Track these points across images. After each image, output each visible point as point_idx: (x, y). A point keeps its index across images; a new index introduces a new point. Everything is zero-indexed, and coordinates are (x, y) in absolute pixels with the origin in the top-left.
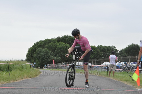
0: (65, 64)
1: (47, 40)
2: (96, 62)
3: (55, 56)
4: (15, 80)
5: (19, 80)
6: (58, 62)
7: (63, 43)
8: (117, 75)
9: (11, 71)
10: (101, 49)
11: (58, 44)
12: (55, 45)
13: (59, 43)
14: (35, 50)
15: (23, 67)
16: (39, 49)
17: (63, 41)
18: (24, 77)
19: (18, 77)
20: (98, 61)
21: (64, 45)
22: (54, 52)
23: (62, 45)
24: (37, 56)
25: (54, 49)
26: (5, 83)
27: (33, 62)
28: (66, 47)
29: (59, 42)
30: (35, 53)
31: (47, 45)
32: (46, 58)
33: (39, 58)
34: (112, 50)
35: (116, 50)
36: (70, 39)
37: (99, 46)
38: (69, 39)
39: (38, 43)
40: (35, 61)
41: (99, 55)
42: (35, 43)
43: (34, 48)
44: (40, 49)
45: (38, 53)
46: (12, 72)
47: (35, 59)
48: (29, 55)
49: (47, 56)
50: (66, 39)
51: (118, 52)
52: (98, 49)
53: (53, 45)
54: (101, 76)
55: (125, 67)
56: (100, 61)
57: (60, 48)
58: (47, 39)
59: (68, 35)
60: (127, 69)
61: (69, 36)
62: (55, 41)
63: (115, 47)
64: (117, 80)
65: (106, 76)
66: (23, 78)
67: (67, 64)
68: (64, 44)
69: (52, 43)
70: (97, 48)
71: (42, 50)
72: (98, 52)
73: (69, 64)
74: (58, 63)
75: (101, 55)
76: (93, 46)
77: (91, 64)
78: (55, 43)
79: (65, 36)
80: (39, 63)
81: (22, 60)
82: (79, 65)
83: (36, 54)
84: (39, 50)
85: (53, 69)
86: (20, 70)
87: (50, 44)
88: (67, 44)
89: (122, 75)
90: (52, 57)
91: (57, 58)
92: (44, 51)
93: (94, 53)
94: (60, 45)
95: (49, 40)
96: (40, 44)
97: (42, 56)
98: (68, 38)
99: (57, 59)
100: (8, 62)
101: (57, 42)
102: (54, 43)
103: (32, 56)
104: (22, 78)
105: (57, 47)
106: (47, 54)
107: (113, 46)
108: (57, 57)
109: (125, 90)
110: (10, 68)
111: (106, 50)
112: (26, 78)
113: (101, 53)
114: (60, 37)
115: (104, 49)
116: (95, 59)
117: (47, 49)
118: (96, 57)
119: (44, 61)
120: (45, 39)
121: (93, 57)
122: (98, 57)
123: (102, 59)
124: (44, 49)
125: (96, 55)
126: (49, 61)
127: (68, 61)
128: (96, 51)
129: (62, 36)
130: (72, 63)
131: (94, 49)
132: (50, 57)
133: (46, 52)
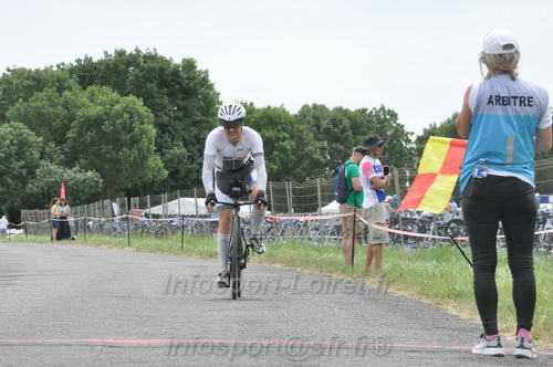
0: (122, 206)
1: (20, 74)
2: (290, 197)
3: (69, 164)
6: (83, 197)
7: (107, 94)
8: (403, 265)
10: (319, 127)
11: (82, 97)
12: (66, 105)
13: (87, 93)
17: (112, 80)
20: (301, 192)
21: (117, 102)
22: (61, 141)
23: (103, 104)
25: (57, 123)
28: (126, 116)
29: (89, 89)
31: (20, 106)
32: (14, 177)
34: (381, 132)
35: (400, 132)
36: (151, 70)
37: (305, 108)
38: (142, 69)
41: (307, 156)
49: (21, 163)
50: (126, 70)
51: (408, 141)
52: (302, 127)
53: (53, 104)
54: (317, 272)
55: (450, 223)
56: (314, 190)
57: (95, 123)
58: (23, 70)
59: (137, 49)
60: (456, 235)
61: (144, 52)
62: (66, 84)
63: (394, 115)
64: (402, 293)
65: (343, 271)
67: (133, 209)
68: (115, 95)
69: (50, 91)
70: (298, 121)
72: (301, 141)
73: (143, 206)
74: (81, 204)
75: (317, 157)
76: (275, 109)
78: (66, 93)
79: (121, 53)
87: (40, 100)
88: (131, 98)
89: (430, 265)
90: (50, 172)
91: (80, 176)
92: (4, 139)
93: (283, 150)
94: (96, 103)
95: (34, 79)
98: (137, 66)
99: (77, 183)
101: (76, 88)
102: (60, 90)
105: (79, 113)
106: (20, 155)
107: (382, 109)
108: (77, 168)
109: (448, 348)
111: (344, 130)
113: (318, 144)
114: (95, 60)
115: (335, 125)
116: (288, 181)
117: (21, 125)
118: (294, 167)
119: (8, 193)
120: (11, 68)
121: (276, 167)
122: (304, 170)
123: (326, 177)
124: (6, 125)
125: (292, 160)
126: (33, 195)
127: (136, 190)
128: (292, 138)
129: (106, 53)
130: (159, 203)
131: (280, 123)
132: (38, 171)
133: (15, 141)
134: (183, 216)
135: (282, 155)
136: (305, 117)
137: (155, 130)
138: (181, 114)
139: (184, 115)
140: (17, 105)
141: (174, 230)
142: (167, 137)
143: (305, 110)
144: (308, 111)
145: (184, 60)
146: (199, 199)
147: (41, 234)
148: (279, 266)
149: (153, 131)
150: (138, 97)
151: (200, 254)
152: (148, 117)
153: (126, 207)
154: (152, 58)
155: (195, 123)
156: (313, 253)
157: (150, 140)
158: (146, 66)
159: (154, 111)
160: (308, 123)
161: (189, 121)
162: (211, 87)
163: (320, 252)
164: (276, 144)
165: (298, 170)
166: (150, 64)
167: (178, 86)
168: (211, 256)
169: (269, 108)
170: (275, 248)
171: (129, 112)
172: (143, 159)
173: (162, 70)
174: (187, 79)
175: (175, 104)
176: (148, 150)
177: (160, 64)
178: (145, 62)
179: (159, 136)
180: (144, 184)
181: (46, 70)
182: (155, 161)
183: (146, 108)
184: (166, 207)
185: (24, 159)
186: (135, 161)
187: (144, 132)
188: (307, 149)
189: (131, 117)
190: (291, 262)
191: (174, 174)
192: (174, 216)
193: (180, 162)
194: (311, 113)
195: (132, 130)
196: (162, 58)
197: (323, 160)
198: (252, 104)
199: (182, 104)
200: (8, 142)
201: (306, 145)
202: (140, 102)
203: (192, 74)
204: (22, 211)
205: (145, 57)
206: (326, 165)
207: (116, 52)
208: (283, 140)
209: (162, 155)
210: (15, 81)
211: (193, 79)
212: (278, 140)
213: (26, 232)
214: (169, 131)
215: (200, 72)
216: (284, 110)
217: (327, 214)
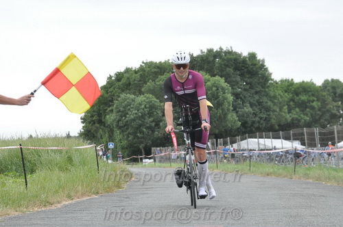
0: (213, 144)
1: (150, 65)
2: (317, 137)
4: (48, 203)
5: (59, 202)
9: (32, 171)
10: (335, 93)
14: (112, 101)
15: (70, 160)
16: (123, 96)
17: (205, 67)
18: (77, 192)
19: (57, 192)
20: (324, 134)
21: (209, 80)
24: (119, 120)
26: (14, 213)
27: (104, 140)
28: (214, 89)
30: (112, 111)
31: (150, 84)
32: (147, 128)
33: (123, 128)
36: (229, 60)
37: (326, 81)
38: (224, 60)
39: (119, 76)
40: (111, 139)
41: (328, 111)
42: (111, 77)
43: (106, 95)
44: (128, 95)
45: (120, 111)
46: (34, 175)
47: (112, 131)
48: (92, 116)
49: (151, 119)
50: (214, 61)
52: (325, 93)
54: (335, 184)
56: (332, 133)
58: (151, 63)
59: (221, 49)
61: (225, 49)
66: (72, 194)
67: (219, 146)
68: (207, 76)
70: (322, 90)
71: (133, 100)
72: (324, 102)
73: (225, 144)
75: (335, 112)
76: (307, 82)
77: (302, 145)
79: (210, 51)
80: (125, 143)
81: (68, 136)
82: (262, 147)
83: (114, 114)
84: (125, 100)
85: (172, 164)
86: (61, 169)
87: (162, 80)
88: (217, 78)
92: (140, 104)
93: (313, 108)
95: (158, 67)
96: (128, 78)
97: (134, 120)
98: (220, 58)
100: (20, 142)
103: (101, 122)
104: (69, 197)
106: (150, 114)
110: (27, 164)
112: (83, 195)
113: (335, 104)
116: (316, 127)
117: (151, 96)
118: (320, 119)
119: (143, 138)
120: (145, 62)
121: (308, 119)
122: (325, 120)
123: (340, 125)
124: (142, 96)
125: (318, 114)
126: (158, 138)
127: (221, 134)
128: (318, 100)
129: (201, 51)
130: (235, 142)
131: (311, 91)
132: (161, 124)
133: (147, 106)
134: (251, 150)
135: (311, 111)
136: (326, 87)
137: (232, 97)
138: (248, 87)
139: (250, 88)
140: (148, 83)
141: (245, 158)
142: (239, 102)
143: (326, 82)
144: (328, 83)
145: (249, 54)
146: (260, 140)
147: (164, 162)
148: (311, 181)
149: (231, 98)
150: (221, 77)
151: (261, 174)
152: (228, 89)
153: (215, 145)
154: (229, 53)
155: (256, 93)
156: (333, 173)
157: (229, 103)
158: (226, 58)
159: (232, 86)
160: (329, 90)
161: (253, 91)
162: (266, 69)
163: (337, 171)
164: (308, 104)
165: (322, 120)
166: (228, 56)
167: (246, 70)
168: (268, 175)
169: (303, 82)
170: (309, 169)
171: (216, 86)
172: (225, 115)
173: (236, 60)
174: (252, 65)
175: (244, 81)
176: (228, 110)
177: (235, 56)
178: (225, 55)
179: (235, 101)
180: (226, 131)
181: (165, 62)
182: (232, 117)
183: (226, 84)
184: (240, 145)
185: (153, 116)
186: (220, 117)
187: (225, 99)
188: (328, 107)
189: (218, 89)
190: (319, 179)
191: (244, 124)
192: (245, 150)
193: (248, 116)
194: (330, 85)
195: (218, 97)
196: (235, 53)
197: (338, 114)
198: (292, 80)
199: (248, 81)
200: (143, 106)
201: (327, 104)
202: (222, 80)
203: (255, 62)
204: (153, 149)
205: (225, 52)
206: (340, 117)
207: (208, 50)
208: (313, 101)
209: (237, 112)
210: (147, 69)
211: (255, 65)
212: (309, 101)
213: (155, 161)
214: (241, 98)
215: (259, 60)
216: (313, 83)
217: (341, 147)
